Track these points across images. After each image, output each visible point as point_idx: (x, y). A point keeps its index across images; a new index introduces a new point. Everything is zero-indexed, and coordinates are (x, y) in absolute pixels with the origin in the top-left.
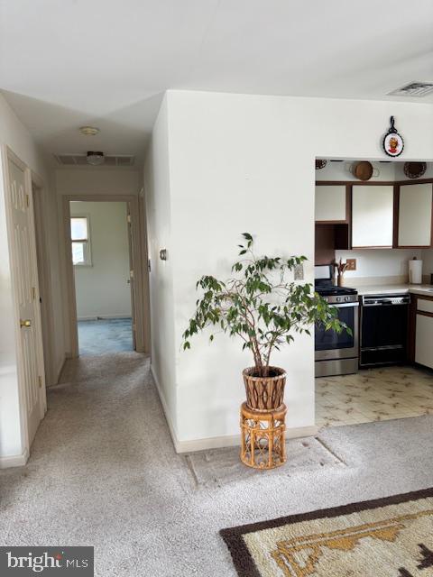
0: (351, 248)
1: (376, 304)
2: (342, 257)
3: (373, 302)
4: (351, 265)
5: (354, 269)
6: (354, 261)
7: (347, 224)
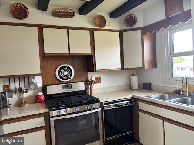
0: (96, 71)
1: (113, 107)
2: (92, 76)
3: (110, 106)
4: (98, 80)
5: (100, 82)
6: (100, 78)
7: (93, 56)
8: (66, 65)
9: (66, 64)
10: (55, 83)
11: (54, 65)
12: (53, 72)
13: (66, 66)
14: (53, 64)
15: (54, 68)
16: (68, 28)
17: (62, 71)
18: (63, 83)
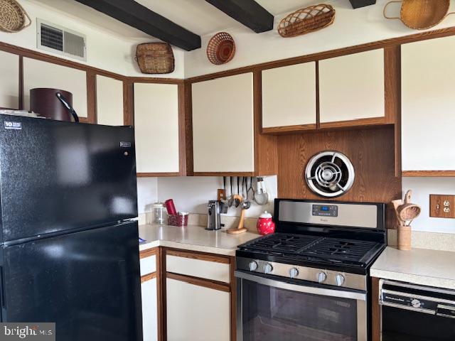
0: (401, 174)
4: (441, 207)
6: (451, 199)
7: (393, 125)
8: (331, 153)
9: (333, 151)
10: (305, 197)
11: (303, 153)
12: (302, 169)
13: (332, 157)
14: (304, 150)
15: (305, 161)
16: (316, 58)
17: (320, 168)
18: (323, 199)
